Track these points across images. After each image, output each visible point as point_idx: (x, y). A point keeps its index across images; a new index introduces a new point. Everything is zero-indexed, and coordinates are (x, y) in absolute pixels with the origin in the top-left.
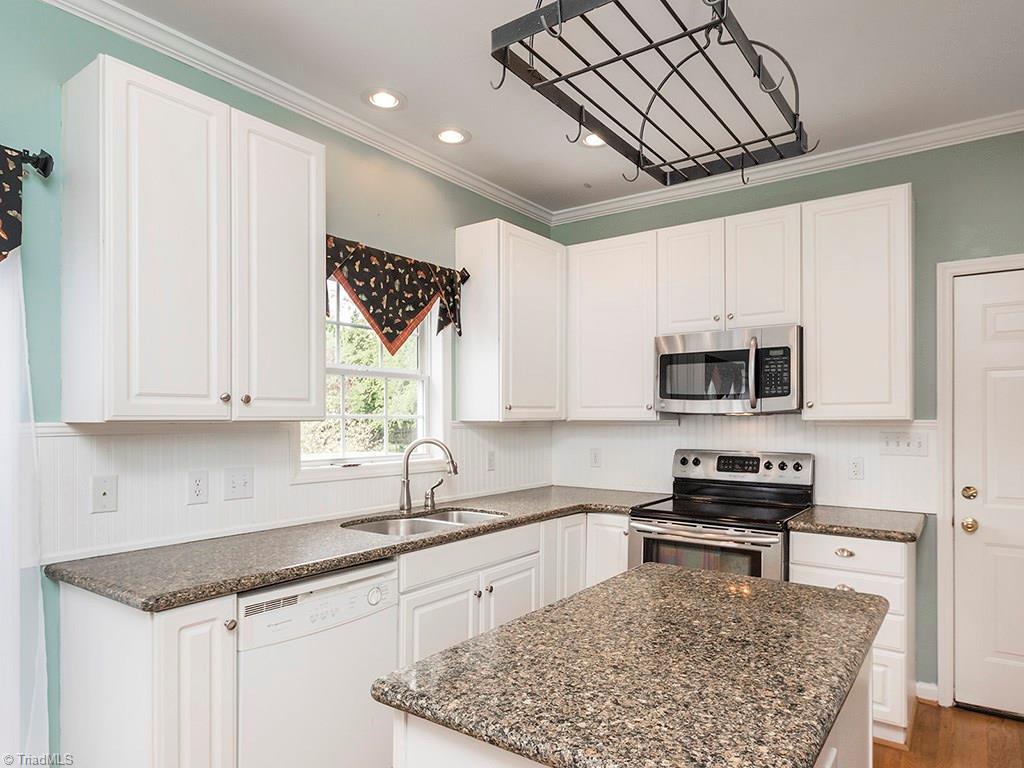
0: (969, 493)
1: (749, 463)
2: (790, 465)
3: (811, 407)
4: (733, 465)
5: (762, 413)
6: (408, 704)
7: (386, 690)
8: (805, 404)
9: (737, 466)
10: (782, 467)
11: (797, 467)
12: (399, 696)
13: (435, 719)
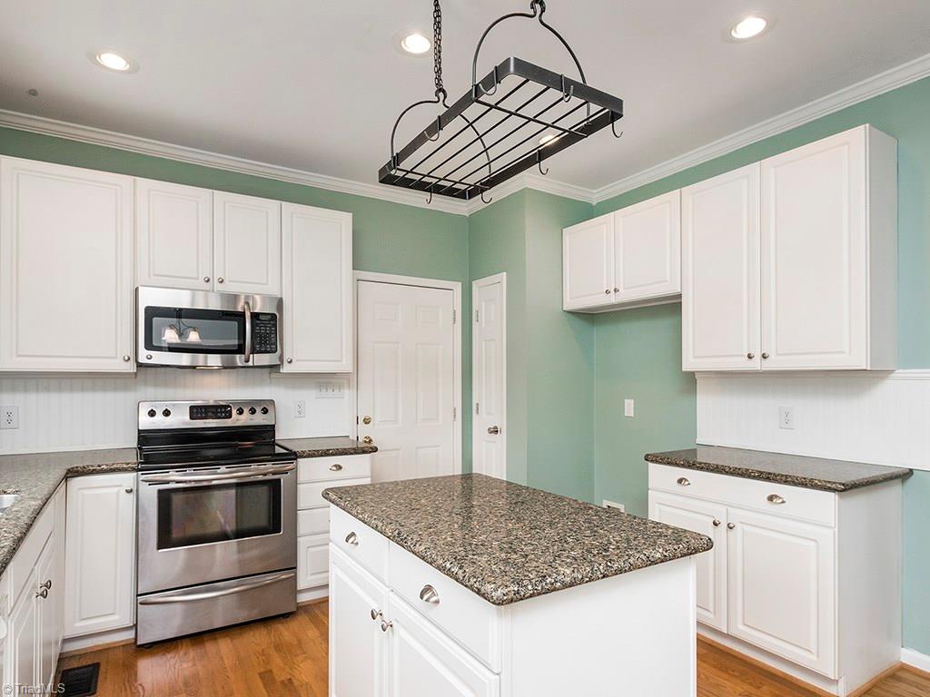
0: (367, 421)
1: (221, 410)
2: (258, 410)
3: (290, 362)
4: (206, 413)
5: (253, 367)
6: (540, 588)
7: (516, 589)
8: (285, 360)
9: (210, 414)
10: (253, 411)
11: (265, 411)
12: (530, 587)
13: (565, 586)
